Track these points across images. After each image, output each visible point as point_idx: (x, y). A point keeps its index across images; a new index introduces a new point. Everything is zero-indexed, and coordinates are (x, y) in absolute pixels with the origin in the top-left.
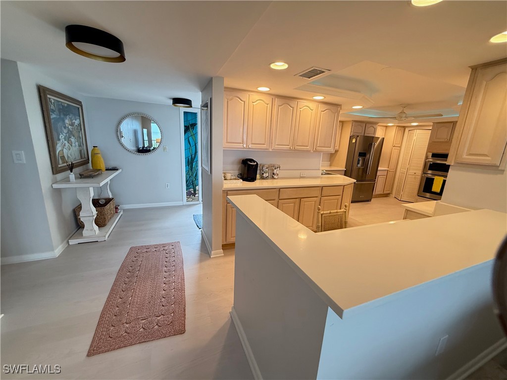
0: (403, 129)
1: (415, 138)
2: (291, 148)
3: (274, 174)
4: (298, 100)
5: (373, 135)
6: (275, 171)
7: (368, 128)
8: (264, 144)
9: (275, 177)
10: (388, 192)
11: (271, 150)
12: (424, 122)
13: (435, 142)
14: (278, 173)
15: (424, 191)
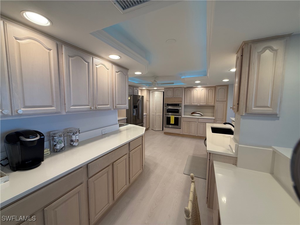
0: (149, 91)
1: (156, 96)
2: (92, 108)
3: (72, 141)
4: (93, 56)
5: (137, 94)
6: (74, 138)
7: (135, 90)
8: (51, 106)
9: (75, 144)
10: (148, 127)
11: (64, 113)
12: (159, 87)
13: (167, 98)
14: (77, 138)
15: (167, 124)
